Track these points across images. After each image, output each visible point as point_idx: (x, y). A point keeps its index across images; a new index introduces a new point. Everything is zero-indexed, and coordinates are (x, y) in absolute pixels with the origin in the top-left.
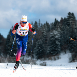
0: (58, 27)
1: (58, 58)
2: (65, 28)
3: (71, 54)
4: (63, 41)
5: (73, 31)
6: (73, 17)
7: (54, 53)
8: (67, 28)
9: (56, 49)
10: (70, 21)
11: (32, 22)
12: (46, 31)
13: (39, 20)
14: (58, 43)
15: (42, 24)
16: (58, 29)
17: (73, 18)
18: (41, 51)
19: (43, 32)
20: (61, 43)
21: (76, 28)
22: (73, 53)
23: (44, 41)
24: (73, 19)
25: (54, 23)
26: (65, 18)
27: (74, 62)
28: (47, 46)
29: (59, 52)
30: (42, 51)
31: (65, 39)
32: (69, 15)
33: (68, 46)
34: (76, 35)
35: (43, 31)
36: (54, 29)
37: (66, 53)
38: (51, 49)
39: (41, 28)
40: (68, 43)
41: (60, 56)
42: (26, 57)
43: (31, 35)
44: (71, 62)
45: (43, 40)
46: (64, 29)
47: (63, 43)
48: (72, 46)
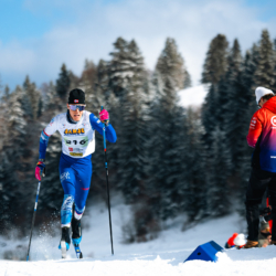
2: (103, 104)
3: (132, 209)
5: (135, 114)
6: (133, 55)
8: (110, 101)
10: (124, 74)
12: (24, 116)
15: (7, 89)
17: (134, 60)
18: (6, 198)
19: (14, 123)
22: (140, 205)
23: (18, 157)
24: (133, 65)
25: (58, 82)
26: (101, 62)
27: (145, 240)
28: (29, 180)
30: (12, 199)
32: (117, 51)
33: (119, 177)
34: (149, 130)
35: (12, 118)
38: (49, 191)
39: (5, 104)
40: (117, 166)
44: (131, 241)
45: (15, 153)
46: (99, 107)
47: (98, 165)
48: (133, 175)
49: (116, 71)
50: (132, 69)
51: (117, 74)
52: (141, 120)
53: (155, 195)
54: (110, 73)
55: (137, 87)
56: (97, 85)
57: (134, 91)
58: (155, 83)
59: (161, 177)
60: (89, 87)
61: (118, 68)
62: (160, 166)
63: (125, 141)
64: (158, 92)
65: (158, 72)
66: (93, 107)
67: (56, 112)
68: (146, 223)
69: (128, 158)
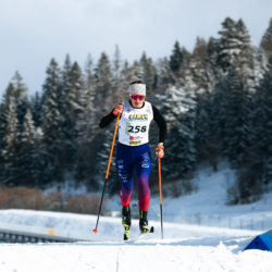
0: (188, 72)
1: (189, 189)
2: (212, 79)
3: (237, 174)
4: (206, 125)
6: (240, 34)
7: (174, 170)
8: (218, 76)
9: (181, 156)
10: (232, 51)
11: (90, 55)
13: (117, 46)
14: (186, 133)
15: (126, 64)
16: (186, 81)
20: (199, 132)
21: (253, 78)
22: (244, 170)
24: (240, 43)
25: (172, 57)
26: (212, 39)
27: (248, 202)
29: (190, 167)
31: (213, 119)
33: (226, 144)
36: (173, 82)
37: (215, 170)
39: (124, 77)
40: (223, 134)
41: (194, 182)
42: (70, 186)
43: (85, 106)
44: (235, 202)
46: (208, 81)
47: (207, 133)
48: (238, 143)
49: (225, 48)
50: (239, 47)
51: (225, 51)
52: (247, 93)
53: (258, 162)
54: (219, 49)
55: (243, 63)
56: (207, 60)
57: (240, 67)
58: (260, 59)
59: (263, 145)
60: (200, 63)
61: (226, 45)
62: (263, 135)
63: (232, 112)
64: (262, 68)
65: (262, 50)
66: (203, 80)
67: (170, 85)
68: (249, 187)
69: (233, 127)
